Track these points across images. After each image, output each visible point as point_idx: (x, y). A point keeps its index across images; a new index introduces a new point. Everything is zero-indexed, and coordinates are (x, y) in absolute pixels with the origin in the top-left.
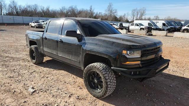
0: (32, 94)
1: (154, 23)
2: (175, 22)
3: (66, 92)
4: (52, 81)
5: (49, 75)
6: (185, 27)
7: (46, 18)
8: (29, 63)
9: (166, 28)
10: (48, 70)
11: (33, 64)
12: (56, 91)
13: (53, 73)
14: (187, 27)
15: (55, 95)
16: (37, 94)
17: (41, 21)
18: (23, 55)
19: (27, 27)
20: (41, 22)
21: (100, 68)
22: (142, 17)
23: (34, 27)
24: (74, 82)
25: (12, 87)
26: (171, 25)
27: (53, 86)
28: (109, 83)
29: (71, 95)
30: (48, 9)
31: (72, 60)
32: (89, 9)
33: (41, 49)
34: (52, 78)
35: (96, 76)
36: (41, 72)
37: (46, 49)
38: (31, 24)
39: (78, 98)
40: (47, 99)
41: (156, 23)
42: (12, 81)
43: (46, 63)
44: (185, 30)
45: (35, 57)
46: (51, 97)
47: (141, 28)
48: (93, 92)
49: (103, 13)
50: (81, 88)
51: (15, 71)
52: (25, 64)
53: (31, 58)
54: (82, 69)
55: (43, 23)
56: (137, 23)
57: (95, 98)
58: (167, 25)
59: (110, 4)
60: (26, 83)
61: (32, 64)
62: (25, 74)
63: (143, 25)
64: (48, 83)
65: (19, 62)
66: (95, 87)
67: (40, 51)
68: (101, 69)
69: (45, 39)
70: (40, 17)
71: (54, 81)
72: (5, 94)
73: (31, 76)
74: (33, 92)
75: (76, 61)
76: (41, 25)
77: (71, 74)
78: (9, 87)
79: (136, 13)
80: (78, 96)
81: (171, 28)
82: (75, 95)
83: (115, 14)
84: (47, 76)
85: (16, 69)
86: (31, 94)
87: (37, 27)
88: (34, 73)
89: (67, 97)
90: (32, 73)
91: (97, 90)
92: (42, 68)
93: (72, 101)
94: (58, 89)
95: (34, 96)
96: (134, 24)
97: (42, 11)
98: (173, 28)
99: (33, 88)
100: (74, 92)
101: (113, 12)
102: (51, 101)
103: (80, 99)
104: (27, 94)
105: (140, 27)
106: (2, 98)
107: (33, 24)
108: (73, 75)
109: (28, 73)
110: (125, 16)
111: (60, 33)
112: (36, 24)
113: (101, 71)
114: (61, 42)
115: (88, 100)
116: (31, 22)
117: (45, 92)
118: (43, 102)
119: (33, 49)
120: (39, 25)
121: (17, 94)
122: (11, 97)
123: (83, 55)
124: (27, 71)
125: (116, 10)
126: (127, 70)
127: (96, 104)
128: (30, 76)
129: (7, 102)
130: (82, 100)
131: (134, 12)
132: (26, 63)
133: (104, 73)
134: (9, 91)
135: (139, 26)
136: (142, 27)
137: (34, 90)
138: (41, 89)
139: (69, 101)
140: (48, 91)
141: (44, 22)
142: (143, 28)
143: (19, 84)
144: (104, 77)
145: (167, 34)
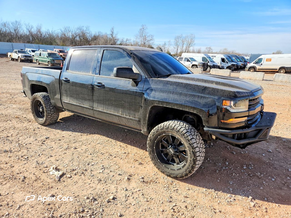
0: (59, 180)
1: (210, 58)
2: (237, 57)
3: (120, 172)
4: (86, 155)
5: (77, 145)
6: (252, 64)
7: (37, 45)
8: (30, 123)
9: (226, 65)
10: (71, 134)
11: (40, 126)
12: (101, 171)
13: (82, 139)
14: (254, 63)
15: (102, 179)
16: (69, 180)
17: (29, 49)
18: (14, 110)
19: (4, 60)
20: (30, 51)
21: (182, 129)
22: (190, 48)
23: (17, 60)
24: (125, 153)
25: (16, 169)
26: (232, 61)
27: (93, 163)
28: (198, 154)
29: (130, 176)
30: (39, 31)
31: (124, 118)
32: (109, 33)
33: (57, 99)
34: (84, 150)
35: (170, 142)
36: (60, 140)
37: (66, 100)
38: (10, 56)
39: (144, 181)
40: (90, 187)
41: (212, 58)
42: (12, 158)
43: (62, 122)
44: (250, 68)
45: (43, 112)
46: (97, 182)
47: (193, 65)
48: (166, 170)
49: (132, 41)
50: (141, 164)
51: (10, 139)
52: (24, 126)
53: (34, 116)
54: (142, 132)
55: (33, 54)
56: (186, 57)
57: (170, 179)
58: (226, 60)
59: (143, 26)
60: (40, 160)
61: (36, 125)
62: (30, 143)
63: (195, 61)
64: (80, 157)
65: (10, 122)
66: (168, 160)
67: (55, 103)
68: (184, 132)
69: (65, 81)
70: (26, 44)
71: (91, 154)
72: (8, 185)
73: (44, 147)
74: (61, 176)
75: (131, 119)
76: (30, 57)
77: (115, 141)
78: (10, 170)
79: (180, 41)
80: (143, 178)
81: (232, 65)
82: (136, 176)
83: (151, 42)
84: (74, 145)
85: (9, 135)
86: (57, 179)
87: (22, 61)
88: (48, 141)
89: (125, 180)
90: (45, 141)
91: (173, 165)
92: (59, 131)
93: (135, 186)
94: (103, 168)
95: (65, 183)
96: (183, 58)
97: (28, 34)
98: (234, 65)
99: (57, 169)
100: (132, 171)
101: (148, 39)
102: (100, 191)
103: (147, 182)
104: (50, 181)
105: (191, 63)
106: (3, 193)
107: (15, 56)
108: (118, 143)
109: (37, 141)
110: (166, 46)
111: (97, 72)
112: (20, 55)
113: (184, 135)
114: (101, 86)
115: (161, 182)
116: (12, 52)
117: (82, 175)
118: (85, 193)
119: (40, 100)
120: (26, 56)
121: (31, 182)
122: (22, 189)
123: (146, 109)
124: (32, 139)
125: (152, 36)
126: (230, 132)
127: (177, 190)
128: (41, 147)
129: (17, 200)
130: (151, 183)
131: (177, 40)
132: (26, 124)
133: (189, 138)
134: (13, 178)
135: (190, 61)
136: (194, 63)
137: (60, 173)
138: (74, 170)
139: (131, 187)
140: (86, 173)
141: (36, 52)
142: (196, 65)
143: (27, 164)
144: (191, 145)
145: (230, 74)
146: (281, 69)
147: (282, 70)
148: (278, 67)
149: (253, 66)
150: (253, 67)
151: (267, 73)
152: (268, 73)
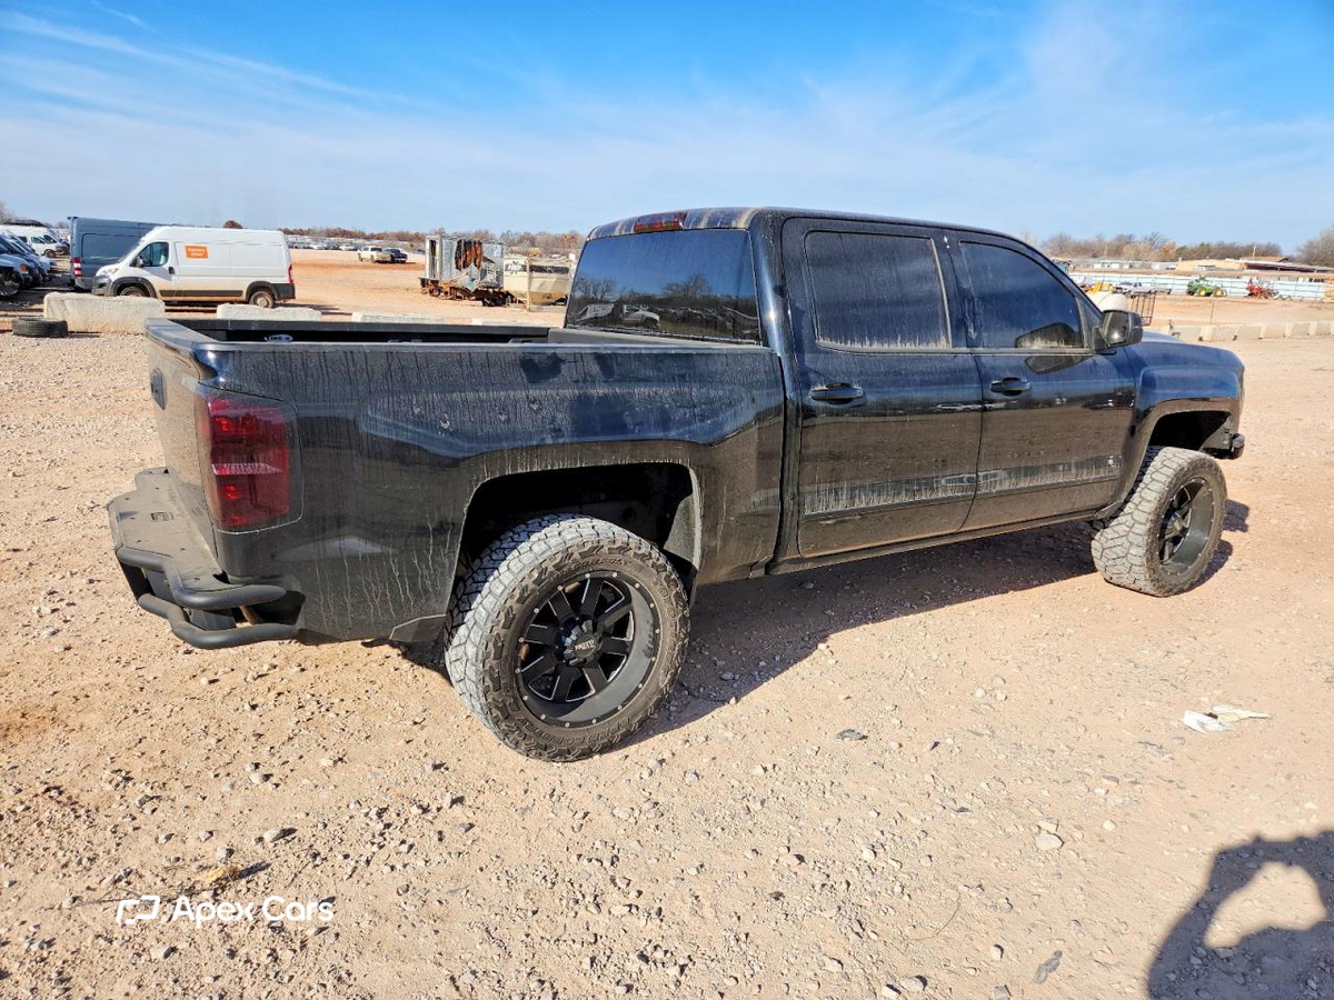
31: (1081, 483)
44: (123, 287)
75: (1100, 481)
146: (257, 293)
147: (260, 295)
148: (243, 285)
149: (136, 278)
150: (133, 285)
151: (179, 308)
152: (183, 308)
